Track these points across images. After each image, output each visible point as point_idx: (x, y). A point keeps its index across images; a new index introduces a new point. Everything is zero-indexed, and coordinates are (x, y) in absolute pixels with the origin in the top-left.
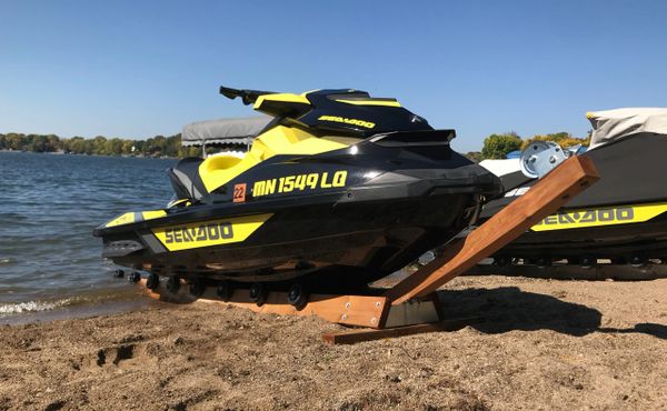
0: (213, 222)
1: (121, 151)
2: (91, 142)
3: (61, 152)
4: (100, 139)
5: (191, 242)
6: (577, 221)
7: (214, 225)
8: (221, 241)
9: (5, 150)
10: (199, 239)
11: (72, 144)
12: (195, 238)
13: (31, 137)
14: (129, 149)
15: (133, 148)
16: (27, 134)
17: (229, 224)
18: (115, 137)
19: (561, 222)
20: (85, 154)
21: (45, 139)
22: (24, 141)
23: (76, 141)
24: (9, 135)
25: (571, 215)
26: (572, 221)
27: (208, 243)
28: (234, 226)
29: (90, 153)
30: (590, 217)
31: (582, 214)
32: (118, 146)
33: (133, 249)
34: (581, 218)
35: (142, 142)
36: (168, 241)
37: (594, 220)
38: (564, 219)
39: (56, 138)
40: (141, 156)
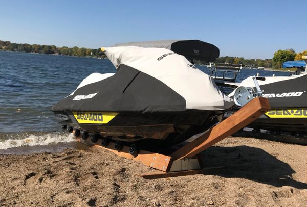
0: (95, 113)
1: (85, 54)
2: (71, 49)
3: (57, 54)
4: (76, 48)
5: (86, 121)
6: (292, 114)
7: (96, 114)
8: (98, 122)
9: (31, 53)
10: (90, 120)
11: (62, 50)
12: (88, 119)
13: (44, 46)
14: (89, 53)
15: (91, 53)
16: (42, 45)
17: (101, 115)
18: (83, 47)
19: (284, 114)
20: (68, 55)
21: (50, 47)
22: (40, 49)
23: (64, 49)
24: (34, 45)
25: (289, 111)
26: (290, 114)
27: (93, 122)
28: (103, 116)
29: (70, 55)
30: (299, 113)
31: (295, 111)
32: (84, 51)
33: (65, 119)
34: (294, 113)
35: (96, 50)
36: (78, 118)
37: (301, 114)
38: (286, 113)
39: (55, 47)
40: (95, 57)
